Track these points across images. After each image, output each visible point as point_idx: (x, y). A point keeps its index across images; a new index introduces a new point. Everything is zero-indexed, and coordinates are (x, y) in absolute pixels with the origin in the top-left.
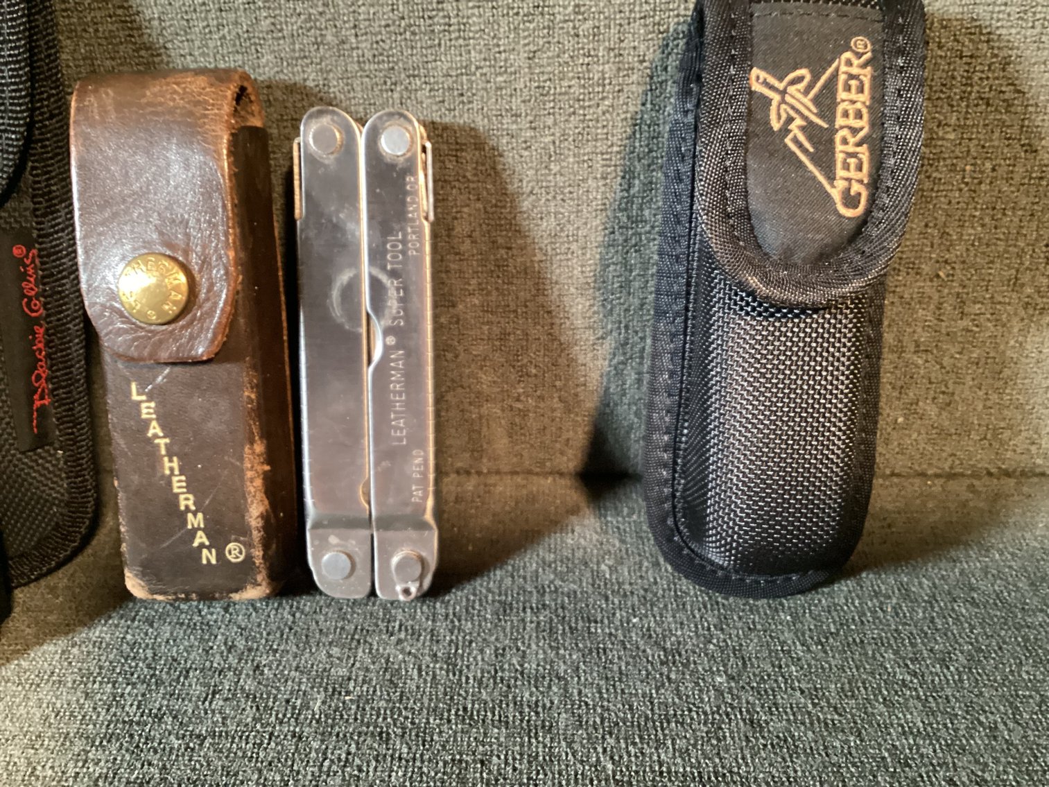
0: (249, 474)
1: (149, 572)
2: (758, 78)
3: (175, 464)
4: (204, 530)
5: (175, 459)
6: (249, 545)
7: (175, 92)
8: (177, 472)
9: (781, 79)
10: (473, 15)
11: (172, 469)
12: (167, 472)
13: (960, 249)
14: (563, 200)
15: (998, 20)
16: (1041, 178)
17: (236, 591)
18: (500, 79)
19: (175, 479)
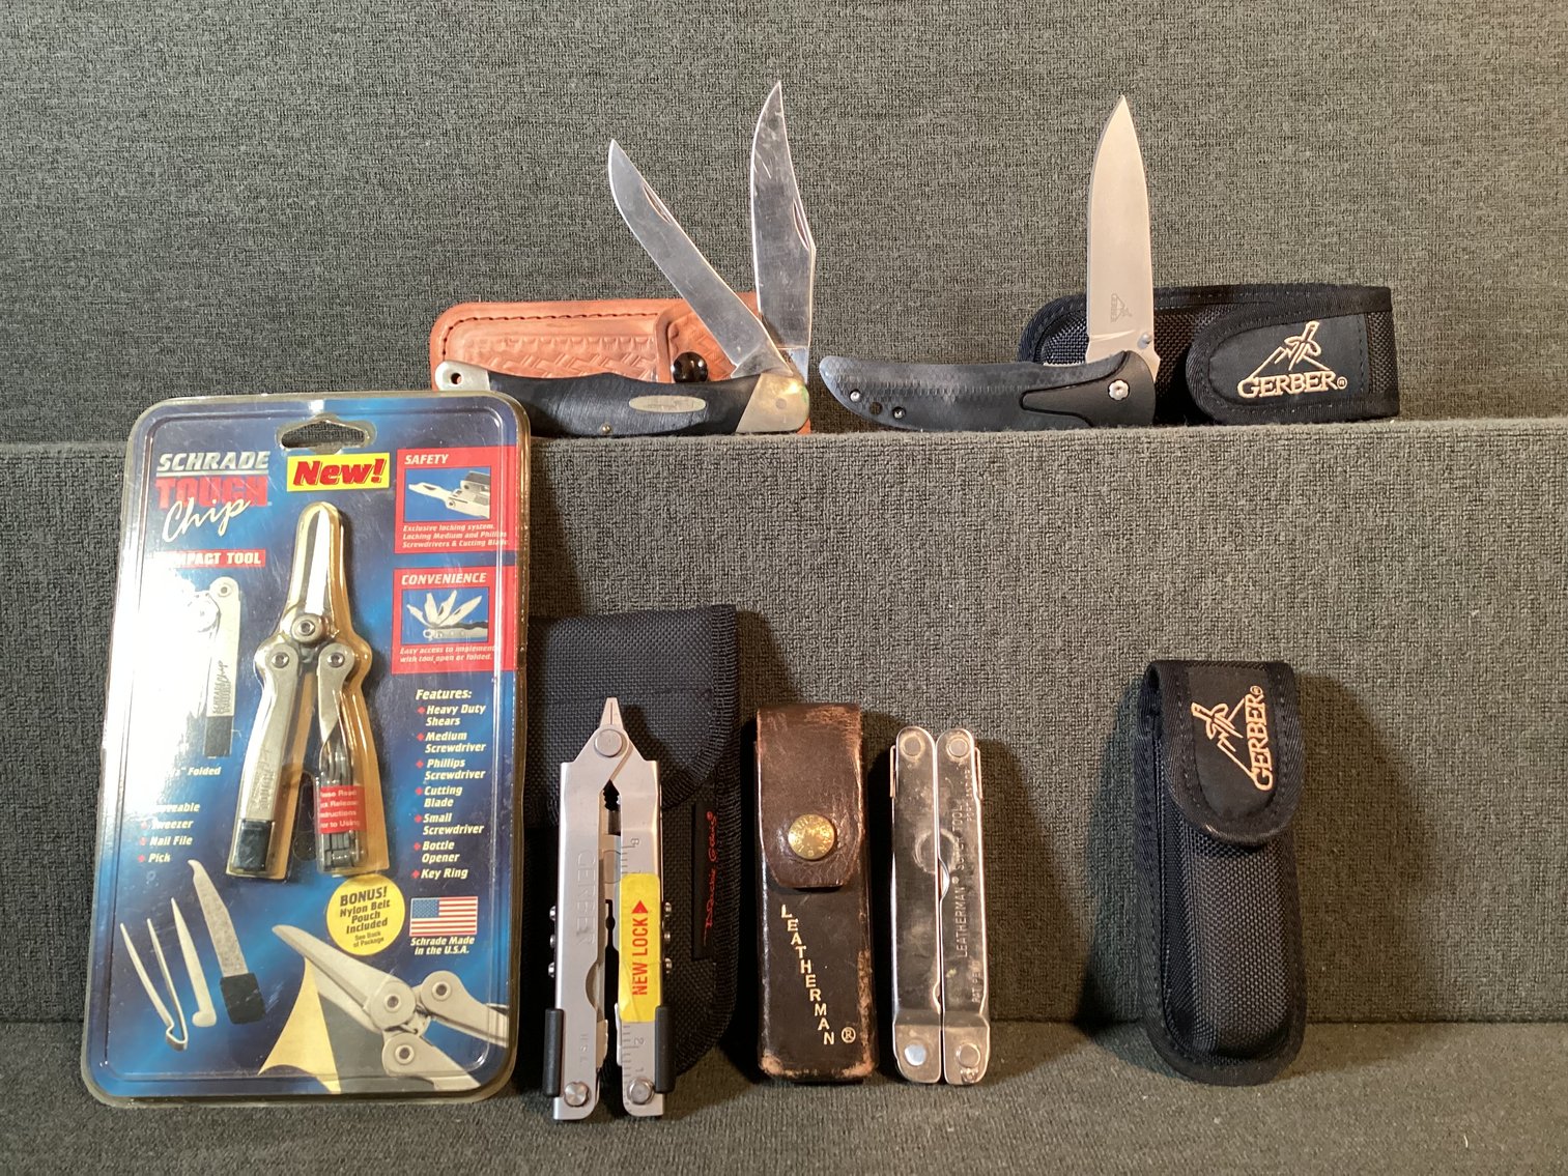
0: (861, 973)
1: (782, 1052)
2: (1196, 709)
3: (809, 966)
4: (826, 1017)
5: (809, 961)
6: (858, 1031)
7: (825, 716)
8: (809, 971)
9: (1210, 710)
10: (1004, 673)
11: (806, 969)
12: (803, 971)
13: (1345, 832)
14: (1061, 792)
15: (1343, 678)
16: (1392, 780)
17: (847, 1068)
18: (1018, 712)
19: (807, 977)
